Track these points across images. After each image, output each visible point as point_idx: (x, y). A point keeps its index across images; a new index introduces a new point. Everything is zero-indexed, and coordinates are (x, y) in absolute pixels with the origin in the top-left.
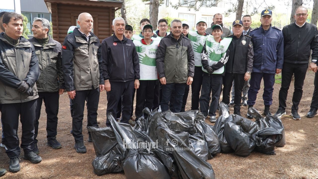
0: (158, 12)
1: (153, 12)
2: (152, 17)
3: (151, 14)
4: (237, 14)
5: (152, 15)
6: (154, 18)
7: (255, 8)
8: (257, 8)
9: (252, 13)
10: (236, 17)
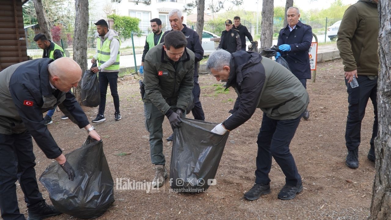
0: (88, 5)
1: (80, 5)
2: (80, 11)
3: (77, 7)
4: (199, 9)
5: (79, 8)
6: (83, 14)
7: (220, 2)
8: (222, 2)
9: (217, 8)
10: (198, 13)
